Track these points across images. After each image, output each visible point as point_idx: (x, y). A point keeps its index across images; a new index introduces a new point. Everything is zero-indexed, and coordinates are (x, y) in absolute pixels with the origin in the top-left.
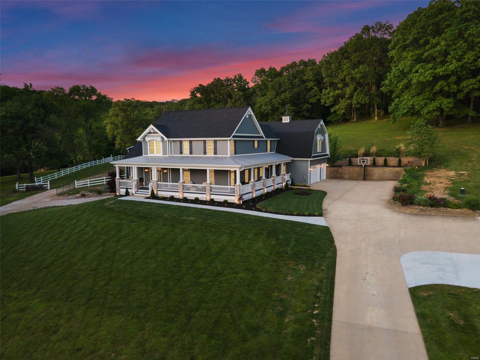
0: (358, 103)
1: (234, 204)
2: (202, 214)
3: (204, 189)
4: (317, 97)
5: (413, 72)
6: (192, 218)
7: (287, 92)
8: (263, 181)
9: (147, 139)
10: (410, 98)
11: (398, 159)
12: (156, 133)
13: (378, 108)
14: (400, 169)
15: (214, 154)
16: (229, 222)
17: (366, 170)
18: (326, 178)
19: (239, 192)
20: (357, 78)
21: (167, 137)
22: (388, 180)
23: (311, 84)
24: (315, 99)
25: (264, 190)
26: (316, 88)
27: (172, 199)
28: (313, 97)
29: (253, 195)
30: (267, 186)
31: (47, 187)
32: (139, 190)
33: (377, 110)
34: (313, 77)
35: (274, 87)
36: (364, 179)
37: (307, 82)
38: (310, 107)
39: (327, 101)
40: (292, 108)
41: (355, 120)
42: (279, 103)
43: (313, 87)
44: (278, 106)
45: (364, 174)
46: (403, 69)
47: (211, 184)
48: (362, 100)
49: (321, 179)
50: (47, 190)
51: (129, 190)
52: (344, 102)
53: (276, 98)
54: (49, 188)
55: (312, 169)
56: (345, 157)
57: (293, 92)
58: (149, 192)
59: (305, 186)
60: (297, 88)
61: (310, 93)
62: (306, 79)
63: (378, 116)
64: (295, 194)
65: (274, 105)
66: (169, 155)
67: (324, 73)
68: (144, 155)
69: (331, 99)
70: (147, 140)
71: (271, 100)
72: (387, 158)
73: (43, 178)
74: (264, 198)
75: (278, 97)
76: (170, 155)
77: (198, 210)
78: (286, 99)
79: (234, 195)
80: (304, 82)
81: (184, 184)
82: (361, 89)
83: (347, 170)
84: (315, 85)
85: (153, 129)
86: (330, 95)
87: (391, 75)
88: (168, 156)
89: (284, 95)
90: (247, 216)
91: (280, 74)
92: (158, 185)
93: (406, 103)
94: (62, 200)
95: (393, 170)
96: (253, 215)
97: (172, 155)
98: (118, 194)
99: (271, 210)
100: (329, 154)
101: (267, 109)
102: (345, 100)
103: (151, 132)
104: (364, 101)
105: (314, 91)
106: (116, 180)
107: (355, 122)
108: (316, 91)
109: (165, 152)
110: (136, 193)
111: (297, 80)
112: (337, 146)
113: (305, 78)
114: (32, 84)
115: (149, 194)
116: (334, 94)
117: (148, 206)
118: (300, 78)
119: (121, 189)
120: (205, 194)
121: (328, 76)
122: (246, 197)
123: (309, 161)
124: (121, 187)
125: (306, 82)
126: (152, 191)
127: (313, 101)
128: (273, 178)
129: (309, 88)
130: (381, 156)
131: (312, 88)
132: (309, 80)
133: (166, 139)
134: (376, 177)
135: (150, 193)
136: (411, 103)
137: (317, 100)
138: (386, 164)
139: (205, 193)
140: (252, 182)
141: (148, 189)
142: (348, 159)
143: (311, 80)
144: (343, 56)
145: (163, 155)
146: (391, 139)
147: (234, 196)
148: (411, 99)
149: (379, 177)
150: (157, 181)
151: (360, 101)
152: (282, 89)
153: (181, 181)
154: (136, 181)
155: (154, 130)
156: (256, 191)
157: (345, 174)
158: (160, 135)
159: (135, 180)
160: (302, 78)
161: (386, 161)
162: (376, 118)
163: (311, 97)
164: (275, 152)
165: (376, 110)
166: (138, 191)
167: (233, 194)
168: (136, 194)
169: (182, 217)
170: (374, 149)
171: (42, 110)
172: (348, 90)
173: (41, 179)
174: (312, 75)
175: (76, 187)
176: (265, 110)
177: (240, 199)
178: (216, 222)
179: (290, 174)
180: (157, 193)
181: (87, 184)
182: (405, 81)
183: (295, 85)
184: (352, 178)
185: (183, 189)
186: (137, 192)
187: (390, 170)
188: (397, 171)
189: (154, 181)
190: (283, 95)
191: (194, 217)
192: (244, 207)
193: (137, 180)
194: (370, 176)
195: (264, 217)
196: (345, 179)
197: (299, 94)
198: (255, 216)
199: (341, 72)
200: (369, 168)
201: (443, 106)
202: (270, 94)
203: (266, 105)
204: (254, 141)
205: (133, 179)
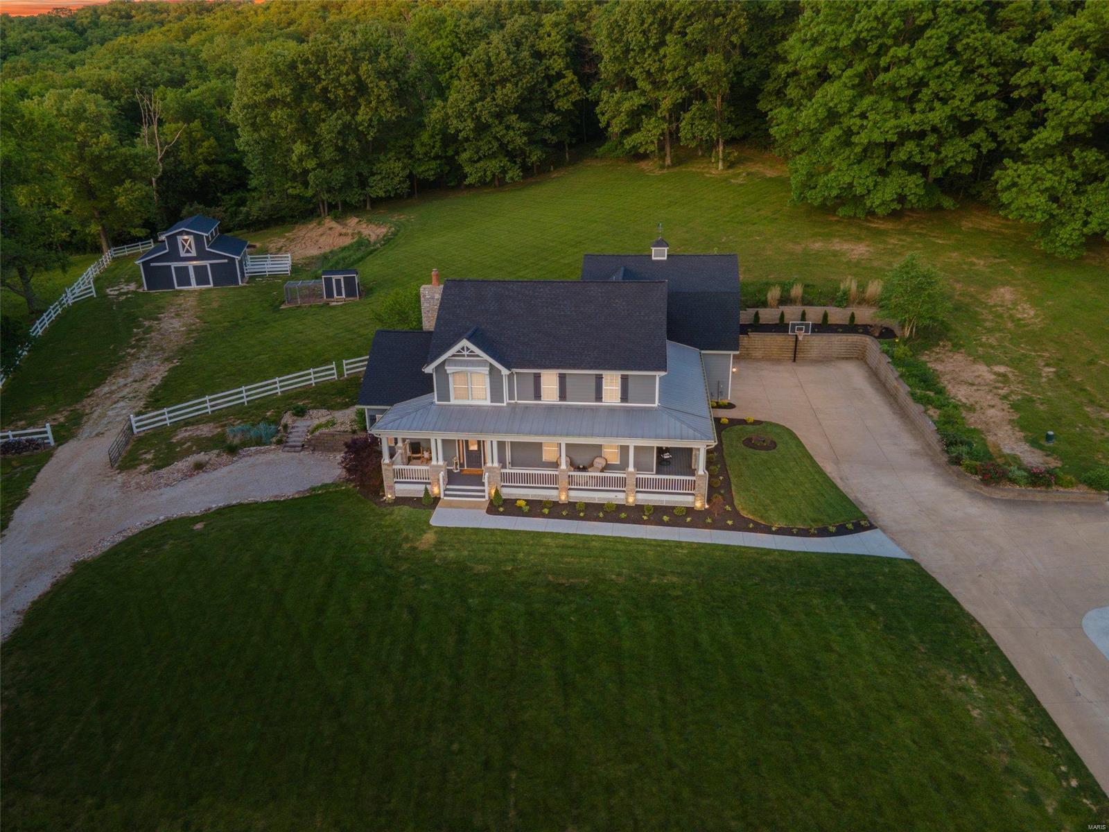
7: (508, 85)
9: (450, 369)
11: (849, 314)
12: (476, 356)
13: (724, 146)
15: (622, 402)
21: (508, 367)
23: (557, 64)
24: (568, 101)
26: (570, 76)
28: (563, 97)
31: (47, 438)
34: (561, 46)
36: (794, 361)
37: (549, 58)
38: (557, 121)
40: (523, 125)
41: (667, 163)
42: (492, 115)
43: (564, 72)
45: (795, 350)
57: (520, 84)
59: (726, 406)
60: (528, 74)
61: (557, 87)
63: (723, 160)
65: (478, 118)
68: (439, 401)
69: (624, 117)
70: (448, 372)
71: (472, 103)
72: (828, 311)
74: (721, 478)
78: (507, 102)
80: (538, 55)
81: (570, 474)
84: (568, 67)
85: (468, 349)
97: (513, 402)
98: (388, 496)
101: (463, 129)
103: (463, 355)
106: (384, 467)
107: (666, 166)
109: (496, 394)
110: (445, 495)
113: (543, 46)
119: (403, 484)
120: (624, 492)
124: (397, 480)
125: (546, 57)
129: (554, 73)
130: (813, 305)
131: (560, 76)
132: (552, 52)
133: (502, 369)
137: (574, 103)
139: (623, 489)
141: (480, 484)
143: (557, 54)
147: (693, 494)
150: (501, 469)
152: (495, 77)
155: (472, 352)
158: (488, 362)
159: (440, 466)
160: (535, 46)
161: (825, 316)
162: (720, 165)
163: (559, 97)
165: (721, 149)
166: (451, 490)
167: (689, 492)
168: (445, 498)
170: (797, 289)
174: (559, 41)
176: (458, 131)
184: (769, 358)
185: (569, 483)
186: (452, 493)
188: (854, 343)
189: (493, 468)
192: (729, 522)
194: (804, 355)
196: (757, 360)
197: (532, 90)
201: (906, 191)
203: (459, 116)
205: (434, 462)
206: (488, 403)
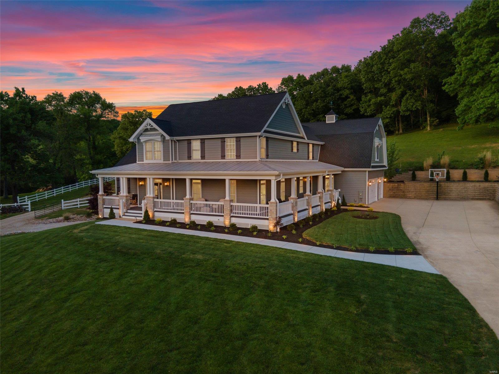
0: (408, 110)
1: (267, 231)
2: (218, 250)
3: (221, 209)
4: (353, 107)
5: (491, 61)
6: (200, 257)
7: (319, 101)
8: (307, 198)
9: (142, 139)
10: (488, 95)
11: (483, 172)
12: (155, 130)
13: (430, 117)
14: (490, 184)
15: (237, 158)
16: (263, 265)
17: (439, 185)
18: (383, 197)
19: (275, 212)
20: (407, 79)
21: (170, 135)
22: (473, 199)
23: (346, 92)
25: (309, 212)
26: (352, 97)
27: (174, 223)
28: (349, 107)
29: (294, 218)
30: (312, 206)
31: (28, 208)
32: (129, 211)
33: (430, 118)
34: (348, 84)
35: (304, 96)
36: (437, 198)
37: (342, 90)
39: (368, 110)
41: (401, 131)
42: (310, 114)
43: (349, 96)
44: (309, 117)
45: (437, 192)
46: (478, 58)
47: (231, 201)
48: (412, 106)
49: (379, 198)
50: (28, 211)
51: (115, 211)
52: (389, 110)
53: (306, 108)
54: (30, 209)
55: (370, 184)
56: (406, 170)
57: (325, 101)
58: (141, 214)
59: (361, 206)
60: (331, 97)
61: (346, 103)
62: (340, 87)
63: (431, 126)
64: (353, 217)
66: (172, 160)
67: (364, 77)
68: (138, 161)
69: (372, 107)
70: (142, 141)
72: (467, 170)
73: (28, 198)
74: (311, 223)
75: (309, 107)
76: (174, 161)
77: (211, 242)
78: (318, 108)
79: (267, 217)
80: (338, 90)
81: (191, 202)
82: (411, 93)
83: (410, 186)
84: (351, 93)
85: (150, 125)
86: (371, 103)
87: (461, 67)
88: (170, 162)
89: (316, 105)
90: (293, 253)
91: (311, 82)
92: (154, 203)
93: (483, 101)
94: (37, 225)
95: (480, 186)
96: (302, 252)
97: (176, 161)
98: (100, 216)
99: (330, 243)
100: (387, 166)
102: (389, 107)
103: (148, 129)
104: (415, 107)
105: (350, 99)
106: (99, 197)
107: (401, 134)
108: (352, 100)
109: (166, 158)
110: (124, 215)
111: (330, 88)
112: (395, 156)
113: (339, 85)
114: (25, 89)
115: (142, 217)
116: (376, 101)
117: (135, 234)
118: (334, 86)
119: (105, 209)
120: (223, 216)
121: (368, 80)
122: (286, 222)
123: (367, 172)
124: (105, 206)
125: (340, 90)
126: (146, 212)
127: (349, 111)
128: (319, 195)
129: (344, 96)
130: (457, 169)
131: (347, 97)
132: (344, 87)
133: (167, 137)
134: (453, 195)
135: (143, 215)
136: (490, 101)
137: (354, 110)
138: (465, 178)
139: (222, 214)
140: (293, 198)
141: (140, 209)
142: (411, 172)
143: (346, 88)
144: (387, 56)
145: (164, 161)
146: (460, 148)
147: (268, 219)
148: (490, 96)
149: (458, 195)
150: (154, 198)
151: (410, 107)
152: (313, 98)
153: (188, 196)
154: (125, 198)
155: (152, 126)
156: (299, 212)
157: (409, 191)
158: (161, 133)
159: (124, 196)
160: (335, 86)
161: (465, 174)
162: (429, 128)
163: (347, 107)
164: (318, 161)
165: (428, 119)
166: (127, 212)
167: (265, 217)
168: (124, 217)
169: (184, 253)
170: (446, 160)
171: (29, 116)
172: (394, 96)
173: (26, 199)
174: (347, 82)
175: (63, 208)
177: (277, 224)
178: (240, 264)
179: (339, 190)
180: (154, 216)
181: (77, 205)
182: (481, 74)
183: (328, 94)
184: (419, 197)
185: (191, 209)
186: (126, 214)
187: (475, 185)
188: (485, 187)
189: (150, 197)
190: (314, 104)
191: (204, 253)
192: (284, 237)
193: (126, 196)
194: (444, 194)
195: (321, 256)
196: (410, 198)
198: (306, 254)
199: (384, 74)
200: (442, 184)
202: (300, 103)
204: (292, 142)
205: (121, 194)
206: (162, 161)
